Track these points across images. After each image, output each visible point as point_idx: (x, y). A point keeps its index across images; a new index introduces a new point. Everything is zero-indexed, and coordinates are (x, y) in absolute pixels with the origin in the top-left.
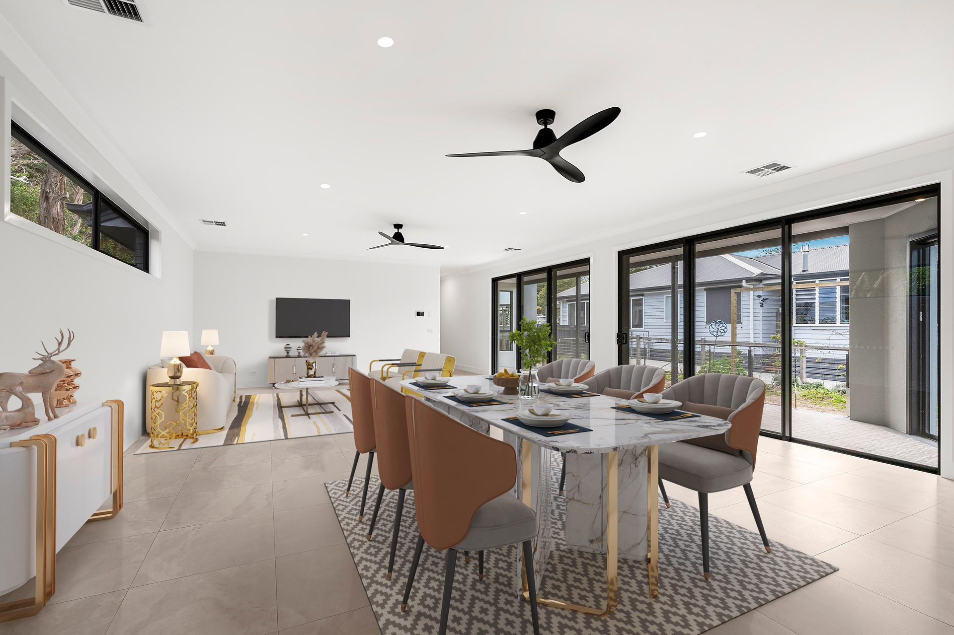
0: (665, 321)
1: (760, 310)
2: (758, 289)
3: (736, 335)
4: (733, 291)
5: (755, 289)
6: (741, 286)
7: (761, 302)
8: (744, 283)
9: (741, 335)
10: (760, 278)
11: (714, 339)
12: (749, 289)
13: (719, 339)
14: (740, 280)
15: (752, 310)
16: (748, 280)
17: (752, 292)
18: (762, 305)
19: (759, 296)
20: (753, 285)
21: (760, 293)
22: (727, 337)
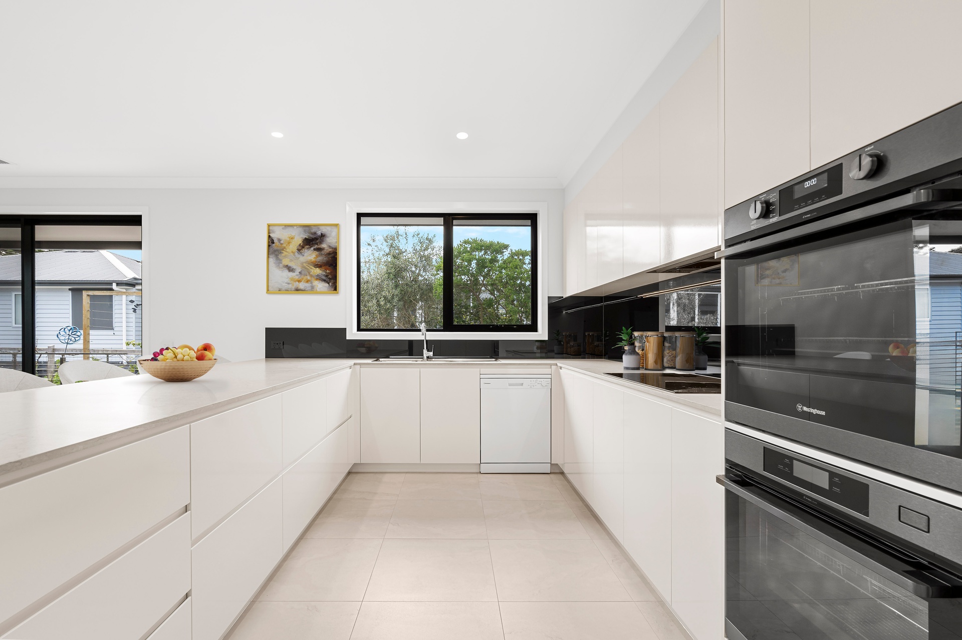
0: (14, 325)
1: (133, 315)
2: (132, 294)
3: (89, 342)
4: (85, 293)
5: (127, 295)
6: (111, 290)
7: (134, 307)
8: (114, 286)
9: (94, 342)
10: (134, 283)
11: (64, 346)
12: (120, 293)
13: (69, 347)
14: (110, 283)
15: (124, 316)
16: (119, 284)
17: (124, 297)
18: (135, 311)
19: (132, 301)
20: (126, 289)
21: (133, 298)
22: (79, 345)
